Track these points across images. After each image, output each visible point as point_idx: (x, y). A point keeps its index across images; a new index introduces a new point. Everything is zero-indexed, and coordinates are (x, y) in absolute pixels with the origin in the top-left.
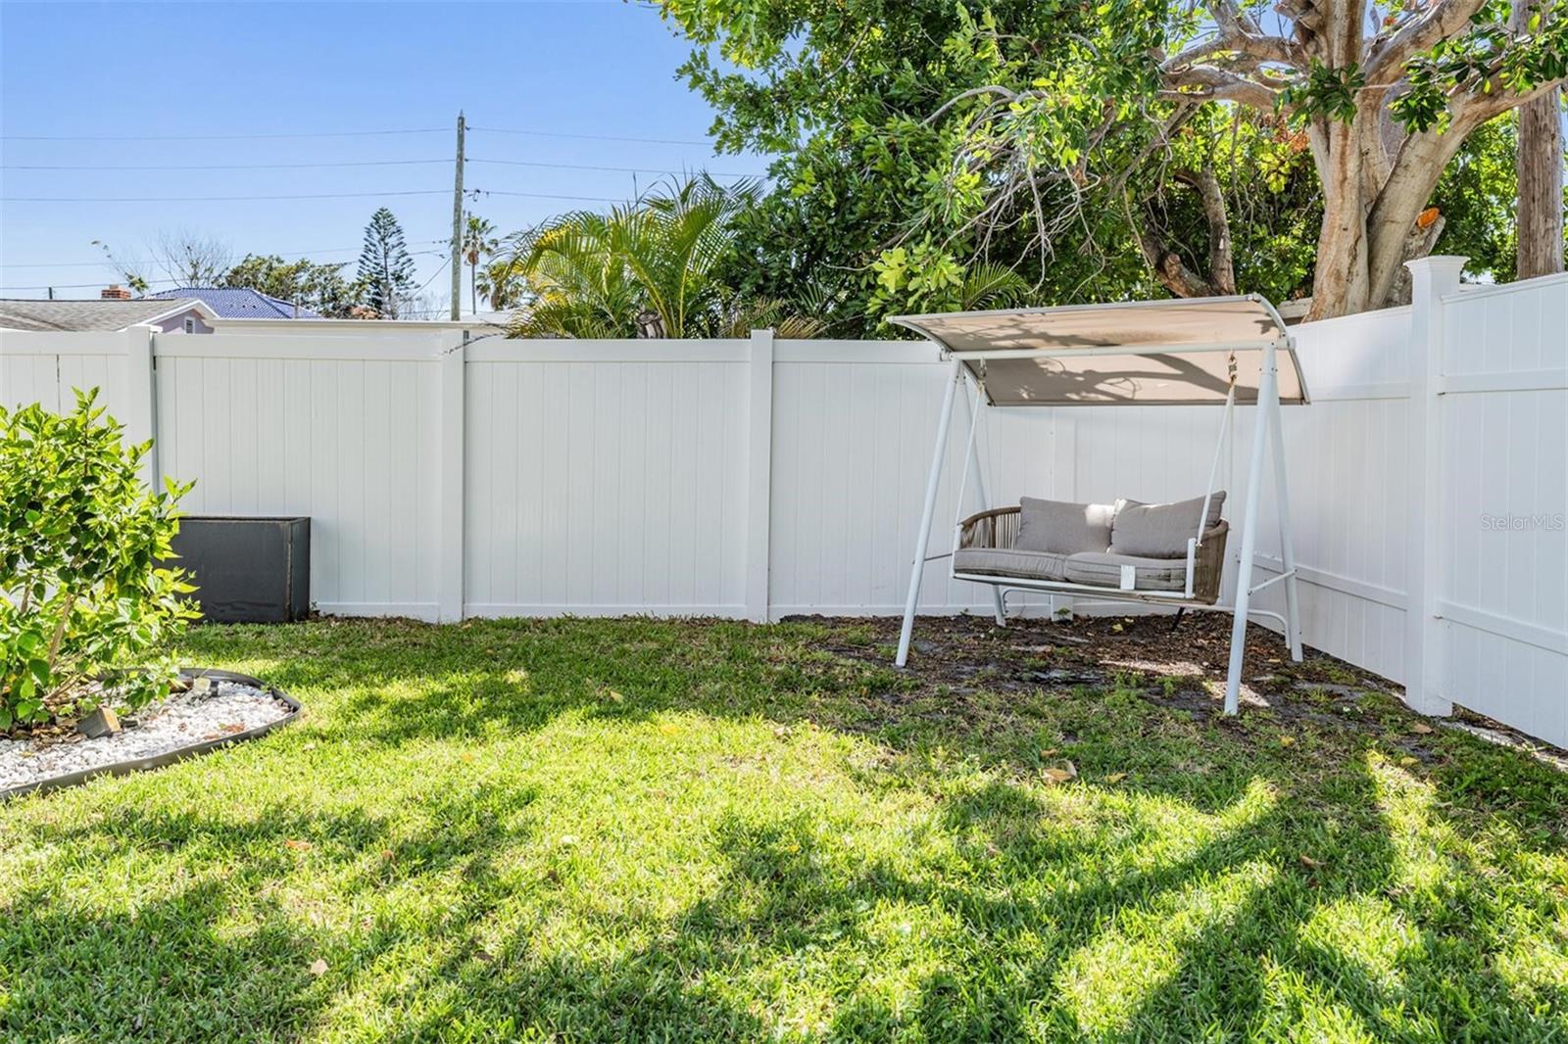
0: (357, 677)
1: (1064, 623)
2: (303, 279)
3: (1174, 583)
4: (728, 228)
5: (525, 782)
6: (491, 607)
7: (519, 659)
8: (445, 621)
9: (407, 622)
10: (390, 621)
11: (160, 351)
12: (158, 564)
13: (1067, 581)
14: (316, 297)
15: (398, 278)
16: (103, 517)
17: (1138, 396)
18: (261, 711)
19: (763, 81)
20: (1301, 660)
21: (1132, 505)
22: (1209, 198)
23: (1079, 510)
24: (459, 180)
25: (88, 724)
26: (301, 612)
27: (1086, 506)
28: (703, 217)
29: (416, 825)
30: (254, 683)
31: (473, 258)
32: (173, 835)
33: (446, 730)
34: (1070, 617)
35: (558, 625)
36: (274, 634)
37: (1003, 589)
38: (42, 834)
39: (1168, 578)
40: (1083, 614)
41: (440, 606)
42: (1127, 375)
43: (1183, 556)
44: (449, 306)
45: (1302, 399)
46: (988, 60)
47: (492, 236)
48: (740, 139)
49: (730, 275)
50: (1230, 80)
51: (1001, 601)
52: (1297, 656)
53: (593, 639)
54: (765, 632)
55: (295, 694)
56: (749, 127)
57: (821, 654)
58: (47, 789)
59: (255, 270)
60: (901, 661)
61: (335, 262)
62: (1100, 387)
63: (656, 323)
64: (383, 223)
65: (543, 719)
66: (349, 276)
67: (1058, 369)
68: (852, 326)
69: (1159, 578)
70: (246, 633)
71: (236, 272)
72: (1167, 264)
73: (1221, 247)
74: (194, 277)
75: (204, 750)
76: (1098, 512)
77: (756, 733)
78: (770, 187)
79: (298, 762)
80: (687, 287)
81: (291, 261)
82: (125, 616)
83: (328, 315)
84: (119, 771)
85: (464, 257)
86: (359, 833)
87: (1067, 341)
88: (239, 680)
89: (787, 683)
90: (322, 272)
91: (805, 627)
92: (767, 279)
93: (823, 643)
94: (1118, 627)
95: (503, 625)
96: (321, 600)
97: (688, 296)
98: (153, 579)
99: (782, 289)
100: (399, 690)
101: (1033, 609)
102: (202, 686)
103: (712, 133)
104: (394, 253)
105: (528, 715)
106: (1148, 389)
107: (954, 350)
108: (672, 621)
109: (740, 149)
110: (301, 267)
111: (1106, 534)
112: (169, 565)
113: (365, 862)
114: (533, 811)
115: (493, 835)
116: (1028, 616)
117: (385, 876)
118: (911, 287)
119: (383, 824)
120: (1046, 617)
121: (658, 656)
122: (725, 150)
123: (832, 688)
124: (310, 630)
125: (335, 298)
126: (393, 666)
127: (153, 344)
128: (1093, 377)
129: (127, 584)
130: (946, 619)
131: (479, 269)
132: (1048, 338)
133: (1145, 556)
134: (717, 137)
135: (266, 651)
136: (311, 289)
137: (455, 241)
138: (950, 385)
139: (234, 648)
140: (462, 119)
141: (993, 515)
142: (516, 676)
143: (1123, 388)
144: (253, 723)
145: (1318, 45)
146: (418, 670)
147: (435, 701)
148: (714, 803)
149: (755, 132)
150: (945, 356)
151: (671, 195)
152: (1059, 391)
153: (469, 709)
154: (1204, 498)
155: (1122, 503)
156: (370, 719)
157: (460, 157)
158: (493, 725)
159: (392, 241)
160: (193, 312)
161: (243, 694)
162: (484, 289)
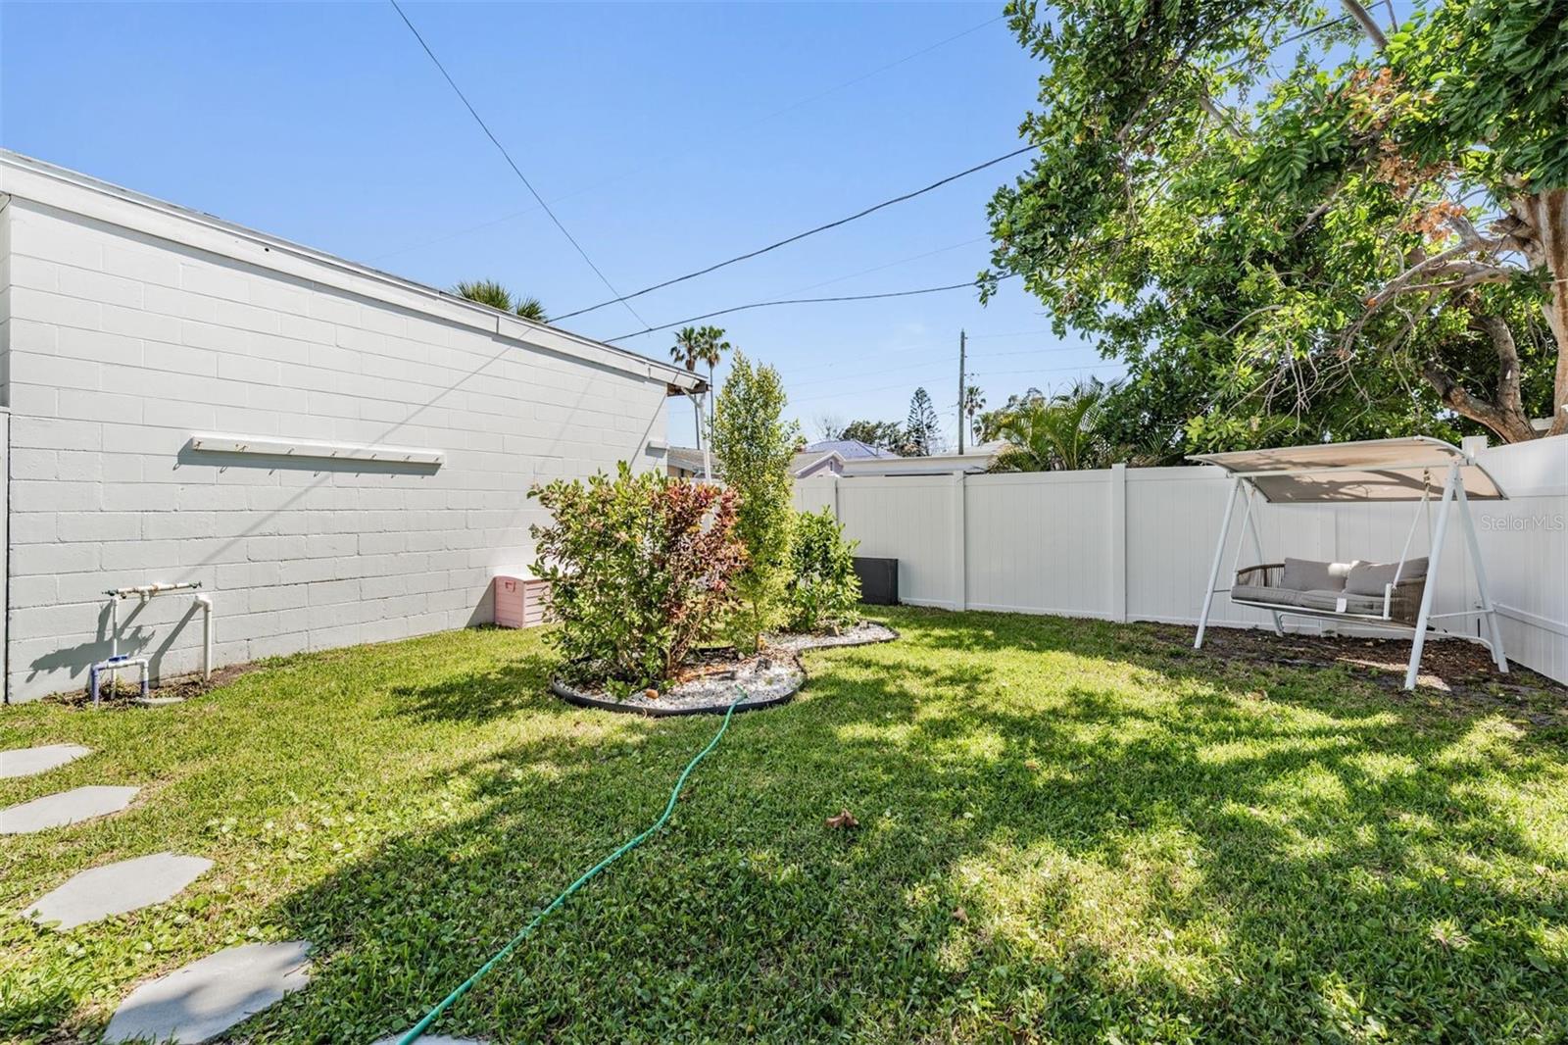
0: (921, 626)
1: (1329, 639)
2: (879, 432)
3: (1375, 610)
4: (1103, 406)
5: (992, 666)
6: (978, 605)
7: (990, 627)
8: (957, 610)
9: (940, 609)
10: (933, 608)
11: (840, 485)
12: (848, 573)
13: (1303, 606)
14: (886, 441)
15: (929, 427)
16: (832, 555)
17: (1370, 496)
18: (887, 635)
19: (1129, 316)
20: (1507, 671)
21: (1363, 564)
22: (1499, 341)
23: (1325, 566)
24: (962, 368)
25: (829, 632)
26: (896, 602)
27: (1329, 564)
28: (1087, 402)
29: (948, 673)
30: (882, 625)
31: (971, 412)
32: (868, 665)
33: (957, 647)
34: (1335, 636)
35: (1010, 615)
36: (885, 610)
37: (1279, 613)
38: (828, 659)
39: (1371, 607)
40: (1346, 634)
41: (955, 603)
42: (1359, 483)
43: (1383, 596)
44: (957, 443)
45: (1501, 497)
46: (1273, 288)
47: (982, 397)
48: (1115, 350)
49: (1105, 430)
50: (1480, 268)
51: (1278, 621)
52: (1504, 668)
53: (1027, 623)
54: (1120, 627)
55: (897, 629)
56: (1120, 343)
57: (1149, 638)
58: (823, 648)
59: (856, 429)
60: (1197, 645)
61: (895, 421)
62: (1342, 490)
63: (1060, 462)
64: (920, 395)
65: (999, 648)
66: (903, 428)
67: (1309, 480)
68: (1176, 459)
69: (1364, 606)
70: (875, 608)
71: (847, 431)
72: (1452, 395)
73: (1508, 377)
74: (828, 435)
75: (870, 643)
76: (1336, 568)
77: (1100, 663)
78: (1130, 381)
79: (901, 651)
80: (1078, 440)
81: (874, 423)
82: (840, 592)
83: (892, 450)
84: (844, 646)
85: (966, 412)
86: (927, 673)
87: (1307, 465)
88: (875, 623)
89: (1125, 649)
90: (889, 427)
91: (1146, 626)
92: (1125, 433)
93: (1153, 634)
94: (1371, 644)
95: (984, 613)
96: (902, 598)
97: (1079, 446)
98: (849, 579)
99: (1134, 439)
100: (937, 632)
101: (1307, 628)
102: (864, 624)
103: (1098, 348)
104: (926, 413)
105: (990, 646)
106: (1377, 491)
107: (1236, 471)
108: (1071, 618)
109: (1115, 355)
110: (879, 426)
111: (1341, 582)
112: (852, 574)
113: (929, 680)
114: (993, 675)
115: (976, 679)
116: (1303, 633)
117: (937, 684)
118: (1209, 437)
119: (935, 671)
120: (1317, 634)
121: (1058, 631)
122: (1107, 357)
123: (1148, 652)
124: (899, 609)
125: (896, 441)
126: (935, 624)
127: (836, 483)
128: (1334, 487)
129: (839, 579)
130: (1242, 630)
131: (974, 417)
132: (1295, 464)
133: (1368, 595)
134: (1102, 350)
135: (883, 615)
136: (884, 436)
137: (961, 403)
138: (1232, 492)
139: (871, 613)
140: (963, 334)
141: (1265, 568)
142: (989, 633)
143: (1360, 491)
144: (884, 638)
145: (1534, 246)
146: (946, 626)
147: (952, 637)
148: (1069, 684)
149: (1125, 345)
150: (1229, 475)
151: (1069, 392)
152: (1312, 494)
153: (967, 642)
154: (1398, 564)
155: (1355, 563)
156: (926, 640)
157: (963, 355)
158: (976, 648)
159: (925, 406)
160: (833, 457)
161: (878, 628)
162: (978, 430)
